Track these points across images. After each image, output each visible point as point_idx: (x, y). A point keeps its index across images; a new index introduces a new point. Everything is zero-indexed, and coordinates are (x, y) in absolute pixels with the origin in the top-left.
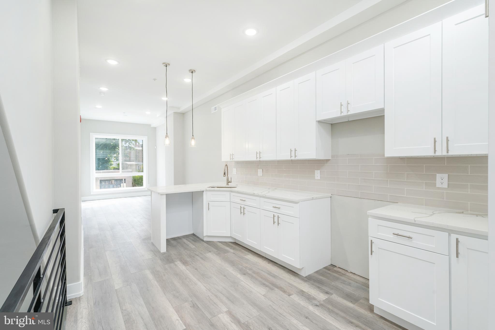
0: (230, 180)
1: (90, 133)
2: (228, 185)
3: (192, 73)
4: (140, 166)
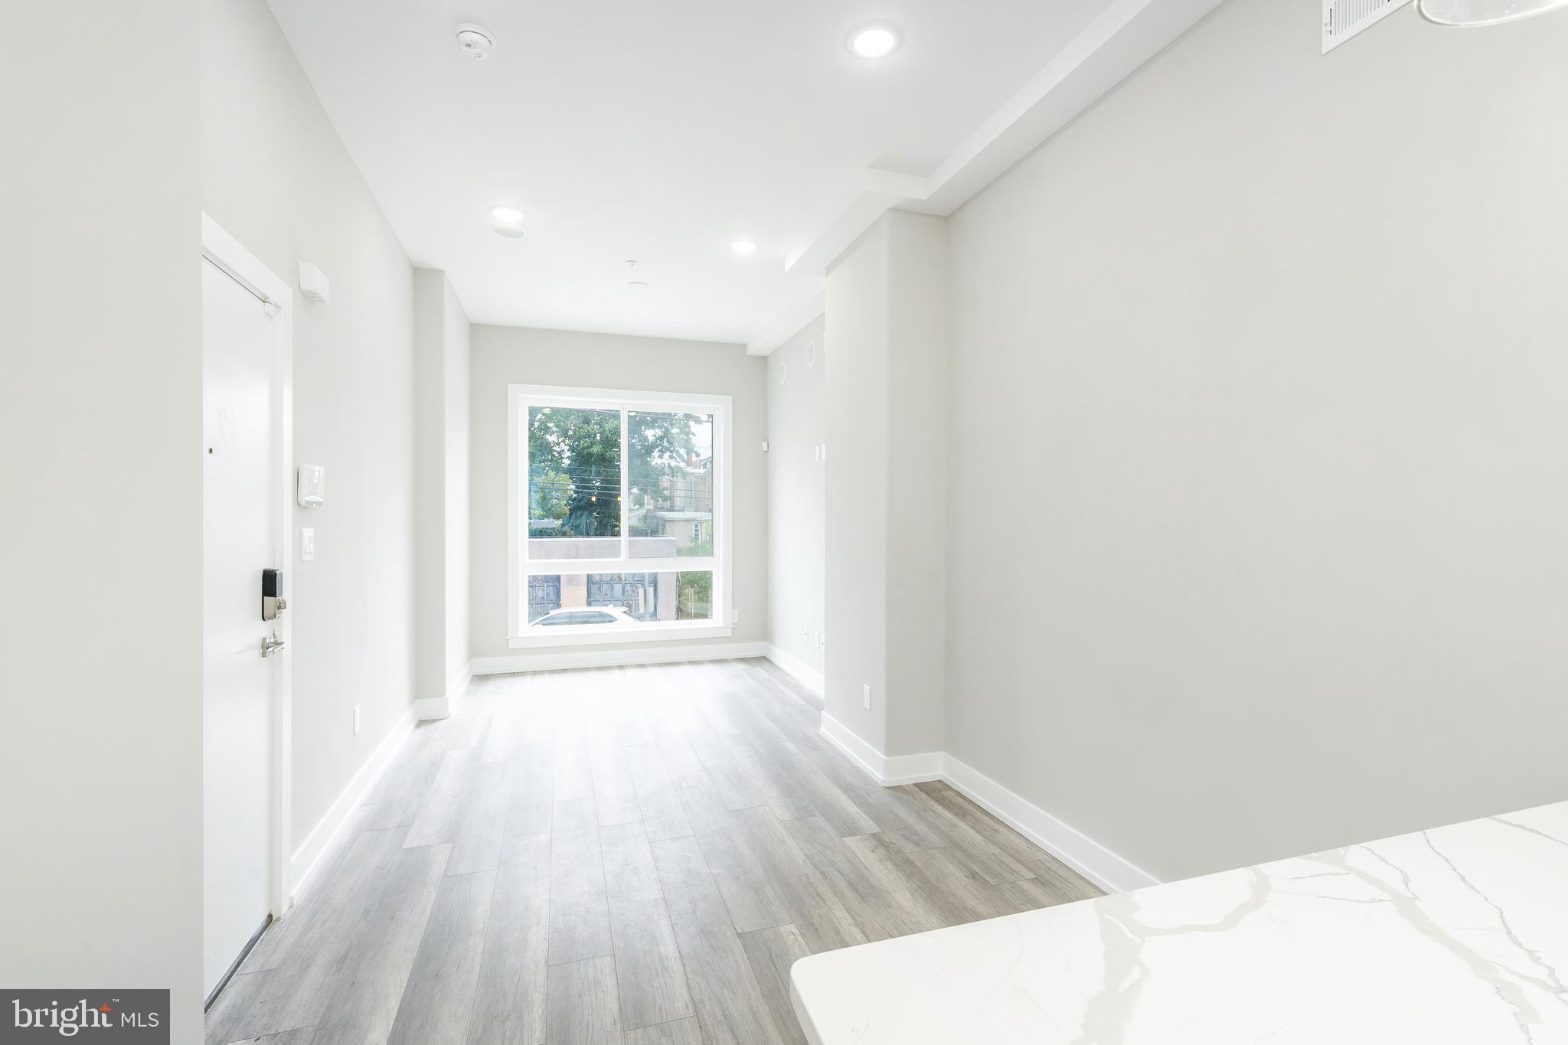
1: (509, 384)
4: (701, 523)
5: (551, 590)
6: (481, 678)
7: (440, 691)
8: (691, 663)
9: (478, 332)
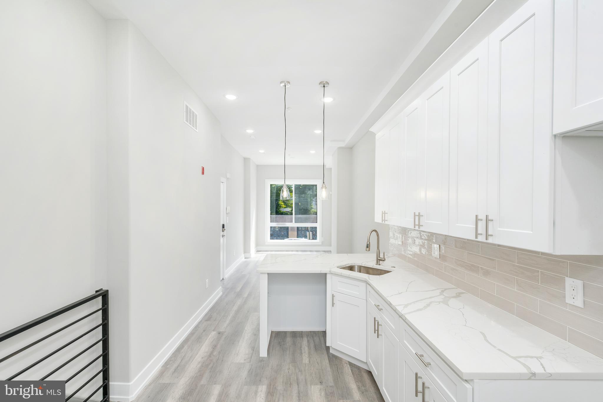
0: (382, 256)
1: (265, 179)
2: (380, 265)
3: (324, 86)
5: (285, 232)
6: (258, 251)
7: (249, 252)
8: (310, 251)
9: (258, 166)
